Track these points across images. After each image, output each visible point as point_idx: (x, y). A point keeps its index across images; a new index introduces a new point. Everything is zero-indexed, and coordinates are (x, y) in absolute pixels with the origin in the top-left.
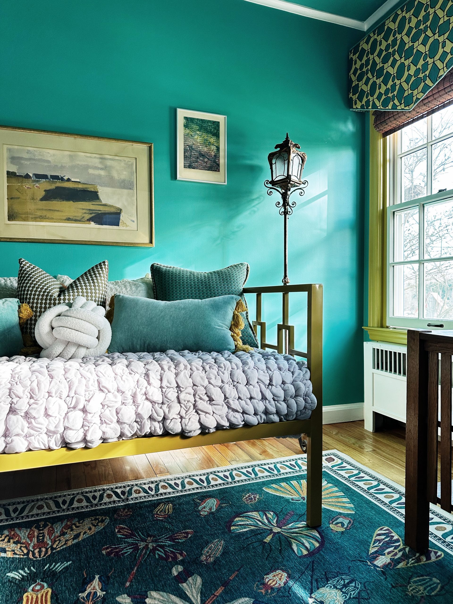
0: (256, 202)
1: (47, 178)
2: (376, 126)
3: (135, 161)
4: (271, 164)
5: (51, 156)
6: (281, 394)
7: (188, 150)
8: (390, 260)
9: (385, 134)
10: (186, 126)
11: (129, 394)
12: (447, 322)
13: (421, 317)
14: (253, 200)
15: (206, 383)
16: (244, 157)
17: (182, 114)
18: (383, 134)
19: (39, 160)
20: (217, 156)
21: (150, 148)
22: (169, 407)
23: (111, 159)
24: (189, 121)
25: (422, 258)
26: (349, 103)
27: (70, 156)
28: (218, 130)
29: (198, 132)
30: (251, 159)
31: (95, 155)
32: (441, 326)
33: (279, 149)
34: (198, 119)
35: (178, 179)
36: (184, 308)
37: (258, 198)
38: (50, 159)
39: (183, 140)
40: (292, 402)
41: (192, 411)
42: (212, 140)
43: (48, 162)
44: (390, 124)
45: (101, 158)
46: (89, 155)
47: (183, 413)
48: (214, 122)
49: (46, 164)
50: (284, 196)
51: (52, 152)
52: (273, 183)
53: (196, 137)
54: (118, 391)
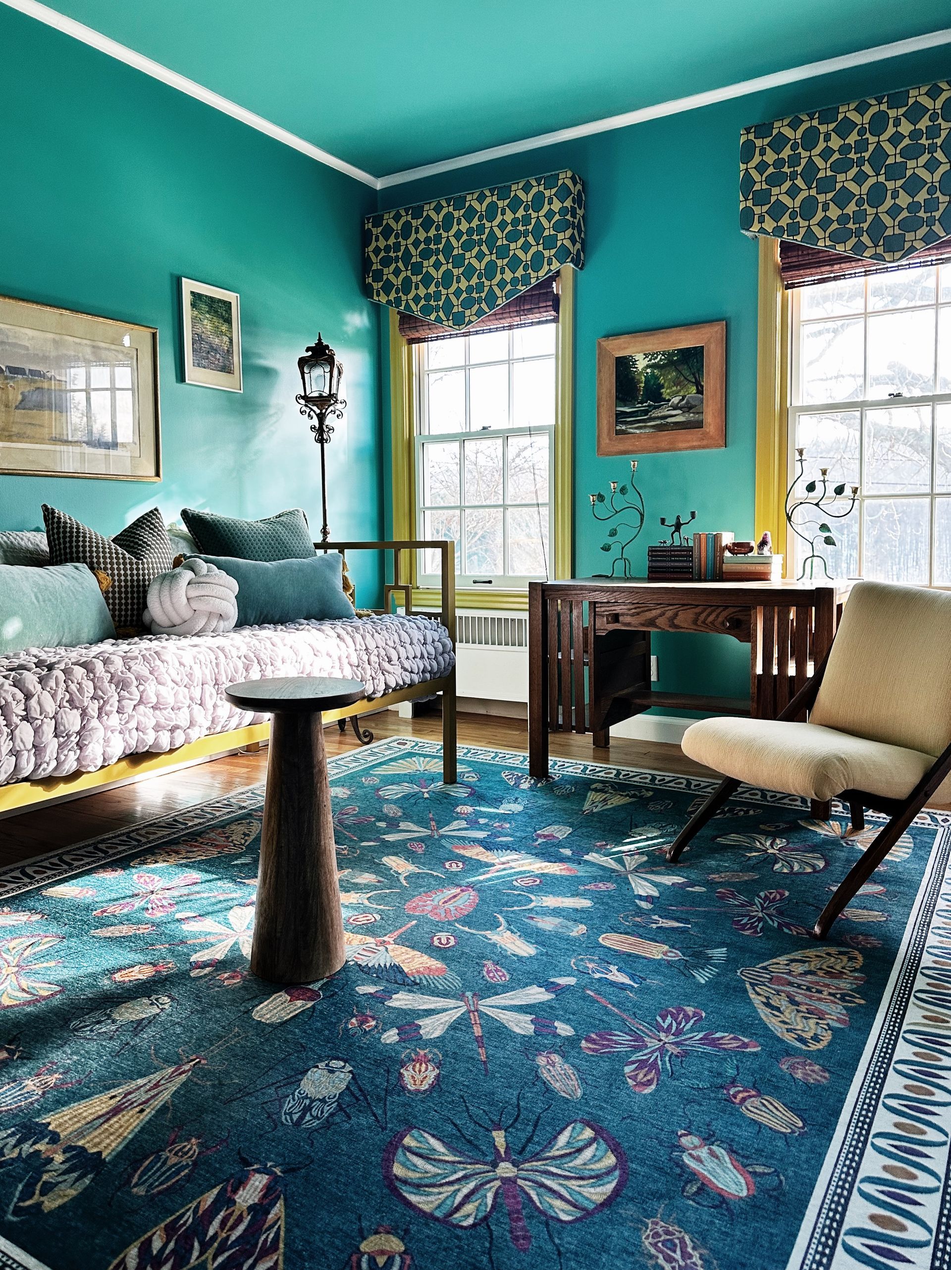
0: (274, 419)
1: (24, 374)
2: (402, 330)
3: (135, 353)
4: (303, 373)
5: (29, 339)
6: (433, 651)
7: (198, 339)
8: (419, 504)
9: (411, 341)
10: (193, 305)
11: (336, 658)
12: (496, 576)
13: (463, 573)
14: (271, 416)
15: (384, 645)
16: (260, 356)
17: (189, 286)
18: (408, 340)
19: (15, 345)
20: (230, 352)
21: (154, 335)
22: (363, 669)
23: (106, 349)
24: (197, 297)
25: (463, 504)
26: (367, 291)
27: (55, 341)
28: (230, 314)
29: (208, 316)
30: (265, 358)
31: (85, 342)
32: (490, 582)
33: (310, 353)
34: (206, 296)
35: (187, 381)
36: (300, 570)
37: (276, 413)
38: (27, 344)
39: (190, 326)
40: (440, 658)
41: (380, 672)
42: (224, 328)
43: (27, 348)
44: (422, 332)
45: (94, 347)
46: (78, 340)
47: (374, 675)
48: (224, 302)
49: (23, 352)
50: (321, 418)
51: (30, 333)
52: (305, 397)
53: (205, 322)
54: (328, 654)
